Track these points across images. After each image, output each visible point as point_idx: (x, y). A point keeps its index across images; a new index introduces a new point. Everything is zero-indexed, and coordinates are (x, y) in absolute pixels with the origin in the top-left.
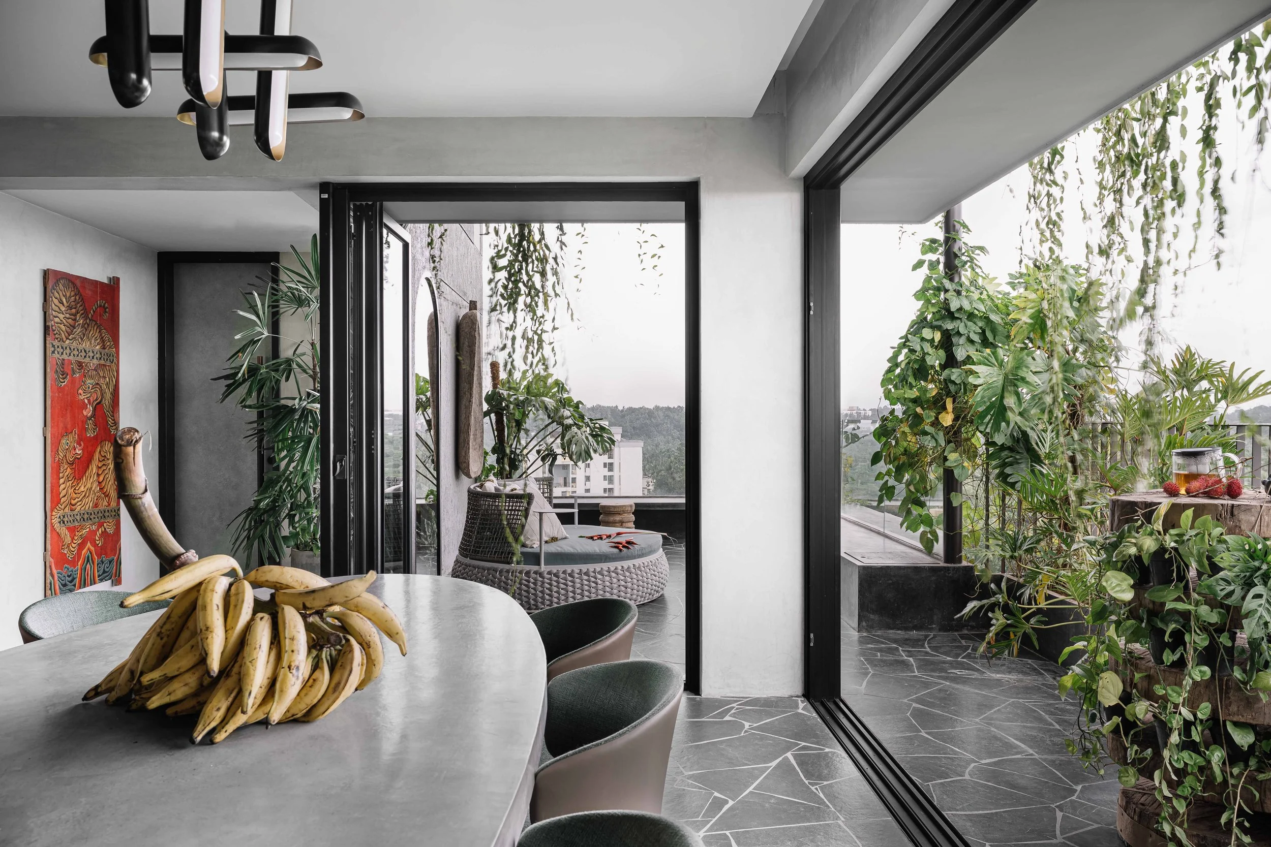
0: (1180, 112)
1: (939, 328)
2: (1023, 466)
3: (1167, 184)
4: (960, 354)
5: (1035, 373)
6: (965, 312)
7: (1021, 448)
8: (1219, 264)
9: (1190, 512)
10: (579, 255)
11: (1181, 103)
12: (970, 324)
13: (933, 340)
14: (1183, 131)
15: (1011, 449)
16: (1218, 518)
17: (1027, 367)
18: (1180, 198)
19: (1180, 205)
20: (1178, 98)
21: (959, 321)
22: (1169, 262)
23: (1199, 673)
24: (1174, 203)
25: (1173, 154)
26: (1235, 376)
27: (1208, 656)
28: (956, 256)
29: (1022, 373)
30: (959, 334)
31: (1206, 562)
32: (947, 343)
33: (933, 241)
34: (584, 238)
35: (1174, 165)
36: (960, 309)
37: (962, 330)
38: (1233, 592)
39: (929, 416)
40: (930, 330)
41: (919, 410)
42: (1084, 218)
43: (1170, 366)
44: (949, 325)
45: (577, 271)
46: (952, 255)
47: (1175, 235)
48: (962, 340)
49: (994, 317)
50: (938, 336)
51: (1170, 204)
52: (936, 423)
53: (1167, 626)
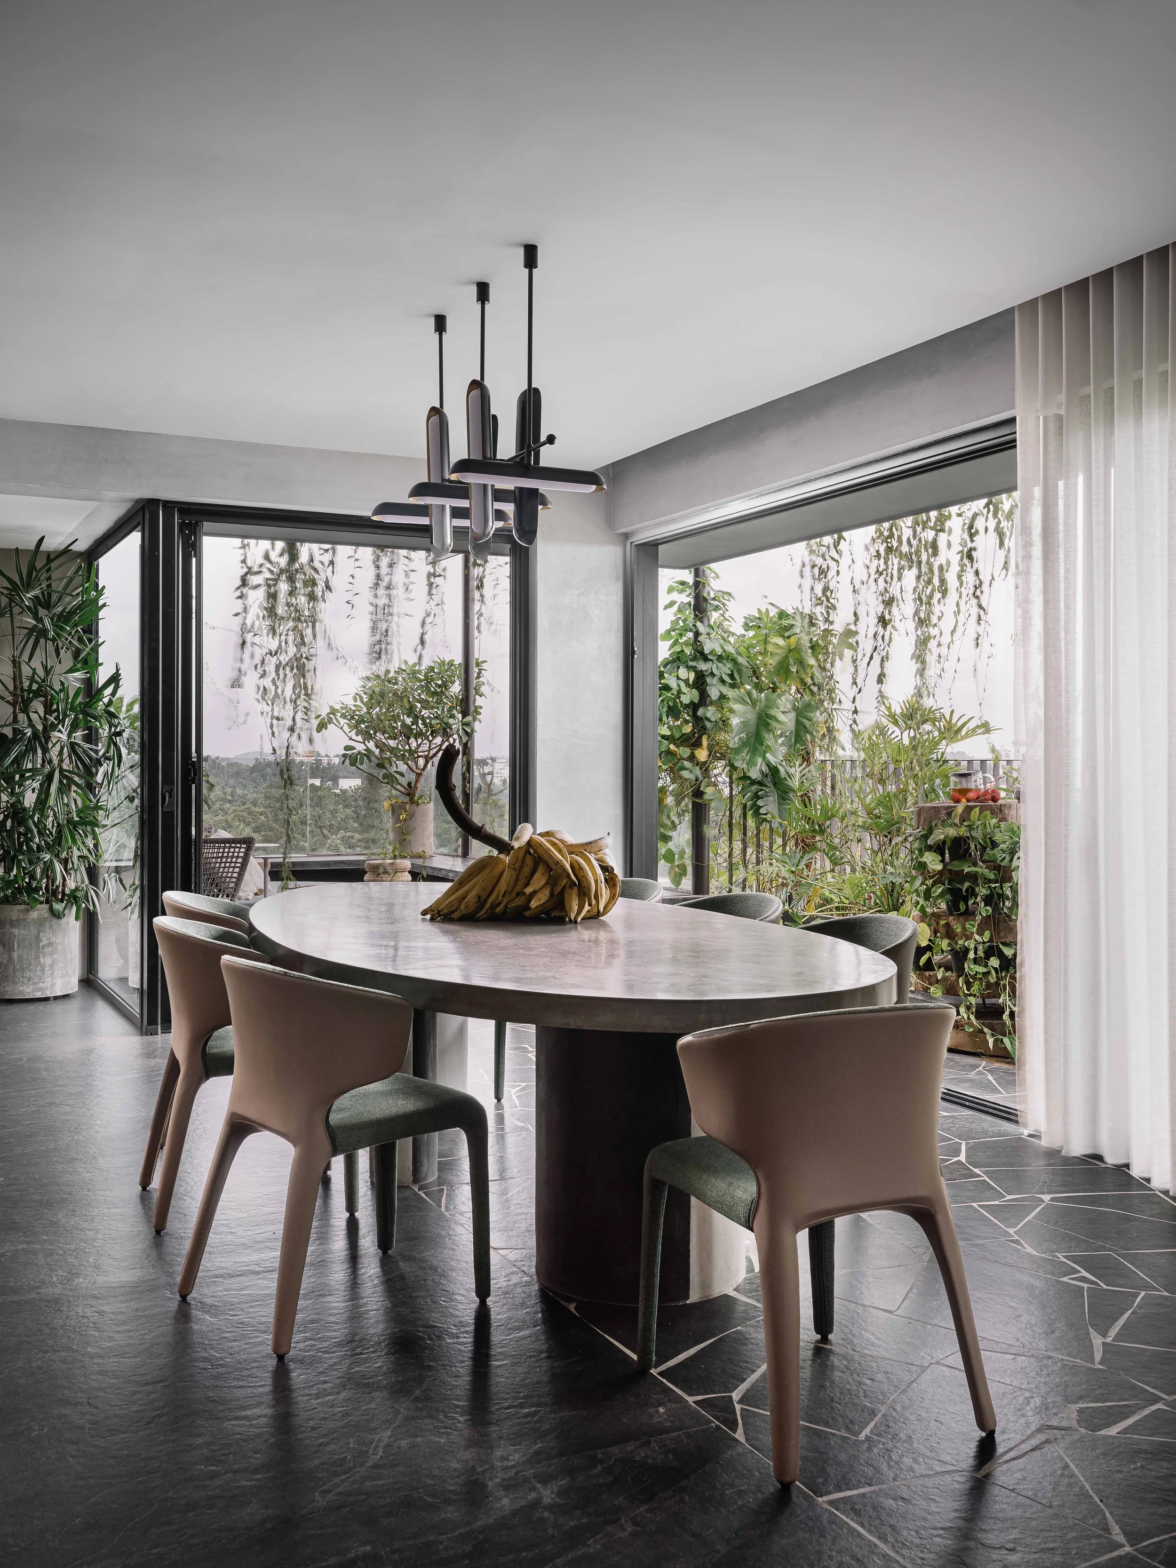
0: (947, 530)
1: (694, 668)
2: (771, 798)
3: (936, 581)
4: (714, 693)
5: (783, 712)
6: (715, 655)
7: (768, 782)
8: (978, 644)
9: (977, 810)
10: (351, 580)
11: (948, 524)
12: (720, 665)
13: (688, 679)
14: (949, 545)
15: (760, 783)
16: (993, 813)
17: (778, 708)
18: (944, 593)
19: (944, 597)
20: (946, 520)
21: (711, 663)
22: (935, 637)
23: (985, 910)
24: (940, 595)
25: (941, 559)
26: (954, 721)
27: (988, 900)
28: (705, 600)
29: (772, 712)
30: (712, 674)
31: (988, 840)
32: (700, 682)
33: (683, 583)
34: (358, 564)
35: (941, 568)
36: (711, 653)
37: (715, 671)
38: (1004, 858)
39: (685, 752)
40: (685, 670)
41: (672, 747)
42: (854, 591)
43: (899, 711)
44: (703, 666)
45: (349, 596)
46: (702, 599)
47: (940, 618)
48: (715, 681)
49: (741, 660)
50: (692, 676)
51: (938, 596)
52: (692, 758)
53: (963, 886)
